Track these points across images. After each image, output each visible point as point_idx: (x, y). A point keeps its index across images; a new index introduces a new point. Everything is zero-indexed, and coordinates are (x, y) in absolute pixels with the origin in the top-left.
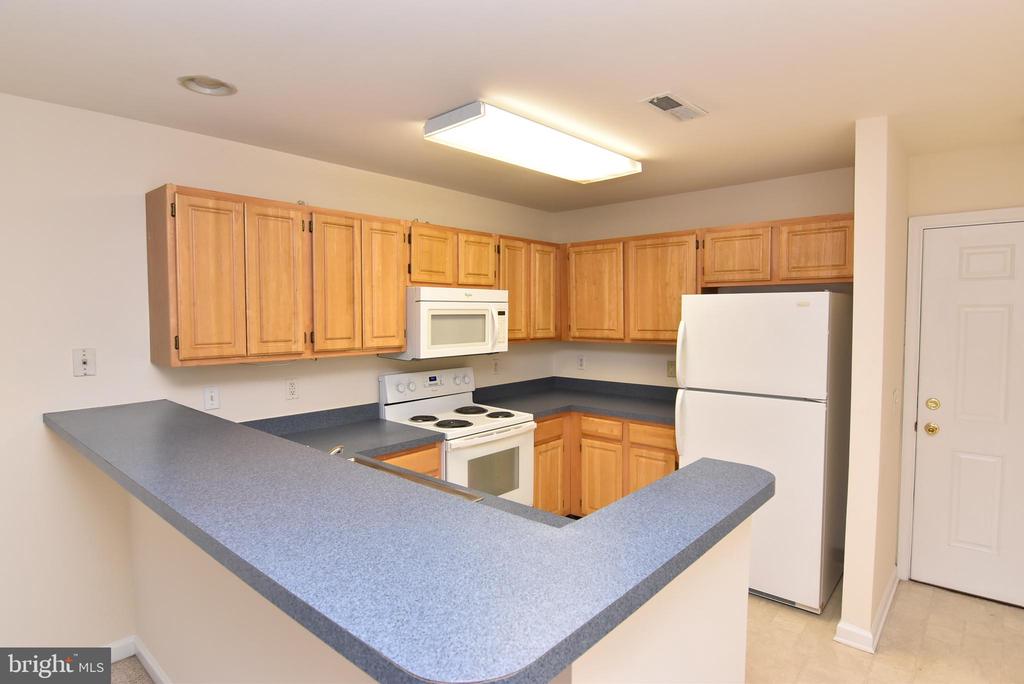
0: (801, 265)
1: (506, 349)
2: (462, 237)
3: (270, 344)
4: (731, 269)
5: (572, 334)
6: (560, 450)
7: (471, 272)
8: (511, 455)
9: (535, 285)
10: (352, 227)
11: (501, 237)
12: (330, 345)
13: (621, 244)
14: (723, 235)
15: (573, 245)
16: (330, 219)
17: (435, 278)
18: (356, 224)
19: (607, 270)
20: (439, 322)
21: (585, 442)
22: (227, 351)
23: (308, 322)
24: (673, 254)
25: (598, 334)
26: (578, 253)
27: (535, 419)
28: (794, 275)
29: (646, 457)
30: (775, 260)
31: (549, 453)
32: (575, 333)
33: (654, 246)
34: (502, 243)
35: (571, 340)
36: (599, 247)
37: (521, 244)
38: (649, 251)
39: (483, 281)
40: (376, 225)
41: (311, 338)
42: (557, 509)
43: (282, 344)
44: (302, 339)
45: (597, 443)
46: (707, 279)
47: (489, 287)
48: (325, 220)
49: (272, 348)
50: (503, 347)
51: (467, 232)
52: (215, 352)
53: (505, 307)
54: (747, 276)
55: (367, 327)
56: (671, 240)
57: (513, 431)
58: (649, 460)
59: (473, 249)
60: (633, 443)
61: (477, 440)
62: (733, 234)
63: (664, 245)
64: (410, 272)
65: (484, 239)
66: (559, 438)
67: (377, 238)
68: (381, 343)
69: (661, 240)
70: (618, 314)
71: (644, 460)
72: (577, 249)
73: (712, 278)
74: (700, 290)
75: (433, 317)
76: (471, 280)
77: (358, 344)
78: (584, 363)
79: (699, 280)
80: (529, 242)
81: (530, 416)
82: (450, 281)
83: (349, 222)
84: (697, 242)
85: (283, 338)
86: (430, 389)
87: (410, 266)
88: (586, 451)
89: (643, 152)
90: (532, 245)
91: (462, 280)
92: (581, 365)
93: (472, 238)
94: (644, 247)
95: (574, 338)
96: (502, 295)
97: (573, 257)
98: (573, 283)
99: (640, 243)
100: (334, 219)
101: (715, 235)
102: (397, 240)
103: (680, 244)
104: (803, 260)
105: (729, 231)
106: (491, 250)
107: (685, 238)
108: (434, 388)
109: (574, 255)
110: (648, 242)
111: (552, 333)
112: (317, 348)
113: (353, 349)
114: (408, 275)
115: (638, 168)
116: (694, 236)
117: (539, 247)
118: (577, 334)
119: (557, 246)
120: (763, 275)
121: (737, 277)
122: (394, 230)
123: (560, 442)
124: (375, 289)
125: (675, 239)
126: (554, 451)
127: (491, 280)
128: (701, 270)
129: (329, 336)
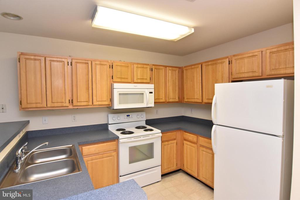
0: (276, 68)
1: (153, 106)
2: (135, 66)
3: (55, 103)
4: (244, 72)
5: (185, 101)
6: (175, 144)
7: (139, 78)
8: (151, 146)
9: (169, 82)
10: (88, 63)
11: (153, 65)
12: (79, 104)
13: (200, 65)
14: (240, 57)
15: (185, 67)
16: (78, 61)
17: (123, 80)
18: (90, 63)
19: (196, 76)
20: (122, 96)
21: (185, 142)
22: (39, 105)
23: (70, 96)
24: (219, 67)
25: (193, 100)
26: (186, 70)
27: (162, 132)
28: (273, 73)
29: (205, 152)
30: (264, 67)
31: (169, 145)
32: (186, 100)
33: (212, 65)
34: (153, 67)
35: (185, 102)
36: (193, 67)
37: (162, 67)
38: (210, 67)
39: (145, 81)
40: (97, 63)
41: (71, 102)
42: (174, 166)
43: (60, 103)
44: (68, 101)
45: (188, 143)
46: (233, 77)
47: (148, 83)
48: (77, 61)
49: (56, 105)
50: (152, 105)
51: (138, 64)
52: (34, 106)
53: (153, 91)
54: (251, 75)
55: (94, 98)
56: (218, 61)
57: (151, 137)
58: (207, 153)
59: (140, 70)
60: (201, 145)
61: (133, 139)
62: (244, 56)
63: (216, 64)
64: (112, 79)
65: (145, 66)
66: (175, 140)
67: (98, 67)
68: (100, 103)
69: (214, 62)
70: (199, 93)
71: (204, 152)
72: (186, 68)
73: (235, 76)
74: (230, 81)
75: (120, 94)
76: (139, 81)
77: (90, 103)
78: (193, 112)
79: (230, 77)
80: (166, 67)
81: (160, 131)
82: (130, 81)
83: (87, 62)
84: (229, 61)
85: (60, 101)
86: (127, 119)
87: (112, 76)
88: (185, 145)
89: (192, 24)
90: (167, 68)
91: (135, 81)
92: (192, 112)
93: (139, 66)
94: (208, 65)
95: (186, 102)
96: (152, 86)
97: (185, 71)
98: (185, 81)
99: (207, 64)
100: (80, 61)
101: (236, 58)
102: (106, 68)
103: (222, 63)
104: (277, 65)
105: (242, 55)
106: (149, 70)
107: (224, 60)
108: (128, 119)
109: (185, 70)
110: (210, 63)
111: (177, 100)
112: (74, 105)
113: (89, 105)
114: (112, 80)
115: (193, 31)
116: (228, 59)
117: (170, 68)
118: (186, 101)
119: (179, 68)
120: (258, 74)
121: (246, 75)
122: (105, 64)
123: (175, 141)
124: (97, 84)
125: (220, 61)
126: (173, 145)
127: (148, 81)
128: (230, 73)
129: (79, 101)
